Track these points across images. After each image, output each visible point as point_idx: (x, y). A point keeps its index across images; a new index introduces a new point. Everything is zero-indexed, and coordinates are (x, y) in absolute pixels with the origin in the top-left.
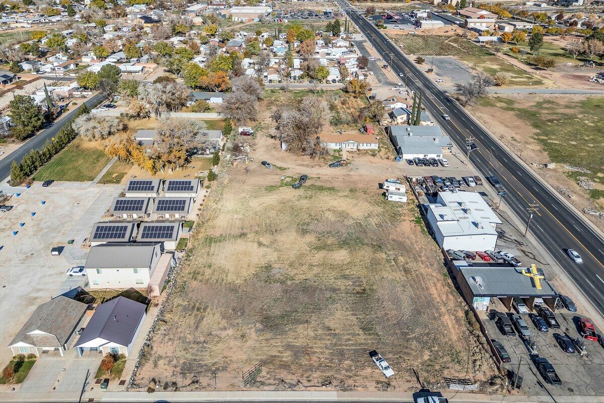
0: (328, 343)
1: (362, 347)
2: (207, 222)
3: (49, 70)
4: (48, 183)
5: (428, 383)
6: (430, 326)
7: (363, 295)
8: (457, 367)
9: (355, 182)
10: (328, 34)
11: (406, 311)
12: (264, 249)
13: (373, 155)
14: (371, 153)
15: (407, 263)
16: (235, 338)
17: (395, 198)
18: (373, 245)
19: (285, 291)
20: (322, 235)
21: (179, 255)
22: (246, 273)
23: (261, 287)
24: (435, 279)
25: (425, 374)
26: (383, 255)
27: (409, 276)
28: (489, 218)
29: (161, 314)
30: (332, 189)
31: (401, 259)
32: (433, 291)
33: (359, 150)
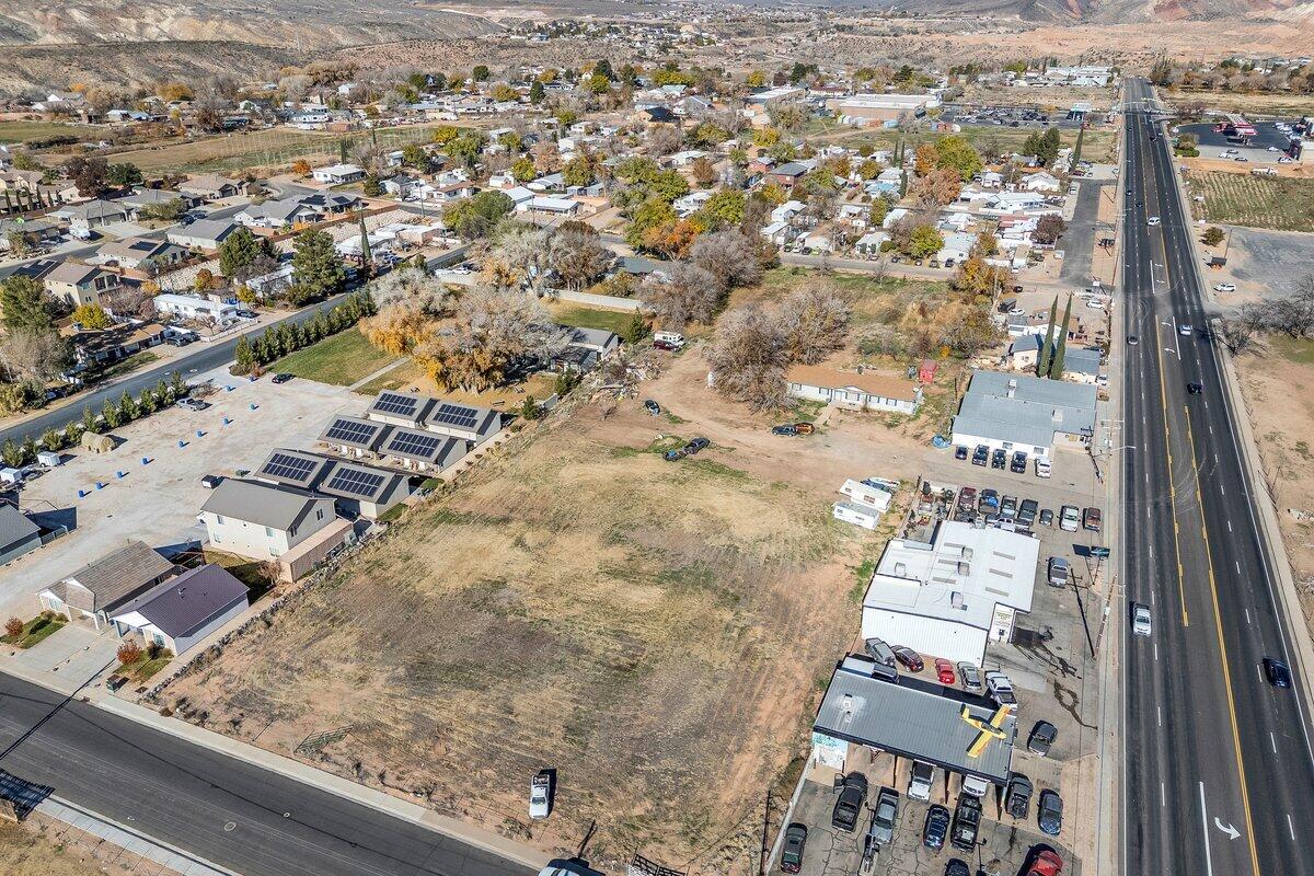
0: (487, 731)
1: (540, 757)
2: (465, 486)
3: (424, 197)
4: (282, 379)
5: (599, 852)
6: (698, 763)
7: (625, 673)
8: (682, 846)
9: (798, 471)
10: (1024, 160)
11: (678, 723)
12: (518, 552)
13: (890, 426)
14: (888, 419)
15: (762, 641)
16: (349, 679)
17: (848, 516)
18: (726, 592)
19: (493, 630)
20: (644, 552)
21: (375, 529)
22: (454, 584)
23: (460, 613)
24: (792, 685)
25: (607, 836)
26: (728, 616)
27: (744, 666)
28: (1006, 595)
29: (273, 611)
30: (740, 475)
31: (759, 631)
32: (767, 705)
33: (865, 409)
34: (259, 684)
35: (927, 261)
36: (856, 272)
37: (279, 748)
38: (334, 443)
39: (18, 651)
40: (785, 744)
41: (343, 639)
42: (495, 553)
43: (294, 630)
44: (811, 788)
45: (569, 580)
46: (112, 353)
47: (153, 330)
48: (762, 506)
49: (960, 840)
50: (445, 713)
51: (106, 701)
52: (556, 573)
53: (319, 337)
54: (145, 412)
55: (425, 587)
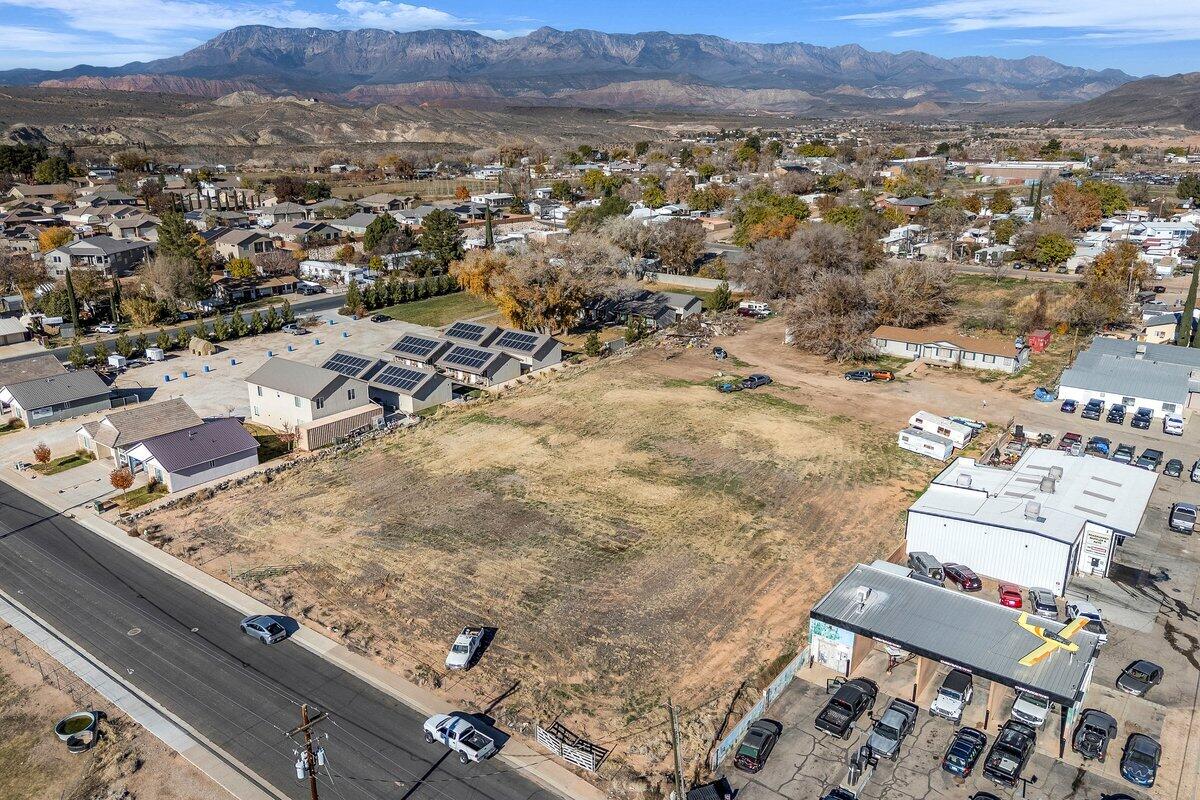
0: (437, 586)
1: (485, 615)
2: (509, 398)
4: (380, 319)
5: (512, 713)
6: (666, 644)
7: (610, 555)
8: (616, 722)
9: (865, 409)
10: (1178, 201)
11: (654, 604)
12: (539, 448)
13: (984, 381)
14: (984, 376)
15: (780, 544)
16: (321, 528)
17: (915, 444)
18: (751, 499)
19: (484, 506)
20: (669, 459)
21: (408, 421)
22: (464, 466)
23: (457, 489)
24: (806, 586)
25: (529, 698)
26: (746, 518)
27: (751, 563)
28: (1105, 516)
29: (278, 471)
30: (798, 408)
31: (779, 535)
32: (769, 601)
33: (958, 366)
34: (233, 522)
35: (1054, 268)
37: (222, 575)
39: (40, 477)
40: (780, 640)
41: (335, 498)
42: (513, 447)
43: (291, 486)
44: (798, 686)
45: (578, 474)
46: (247, 293)
47: (291, 280)
48: (814, 432)
50: (401, 566)
51: (90, 521)
52: (568, 466)
53: (426, 295)
54: (253, 333)
55: (435, 468)
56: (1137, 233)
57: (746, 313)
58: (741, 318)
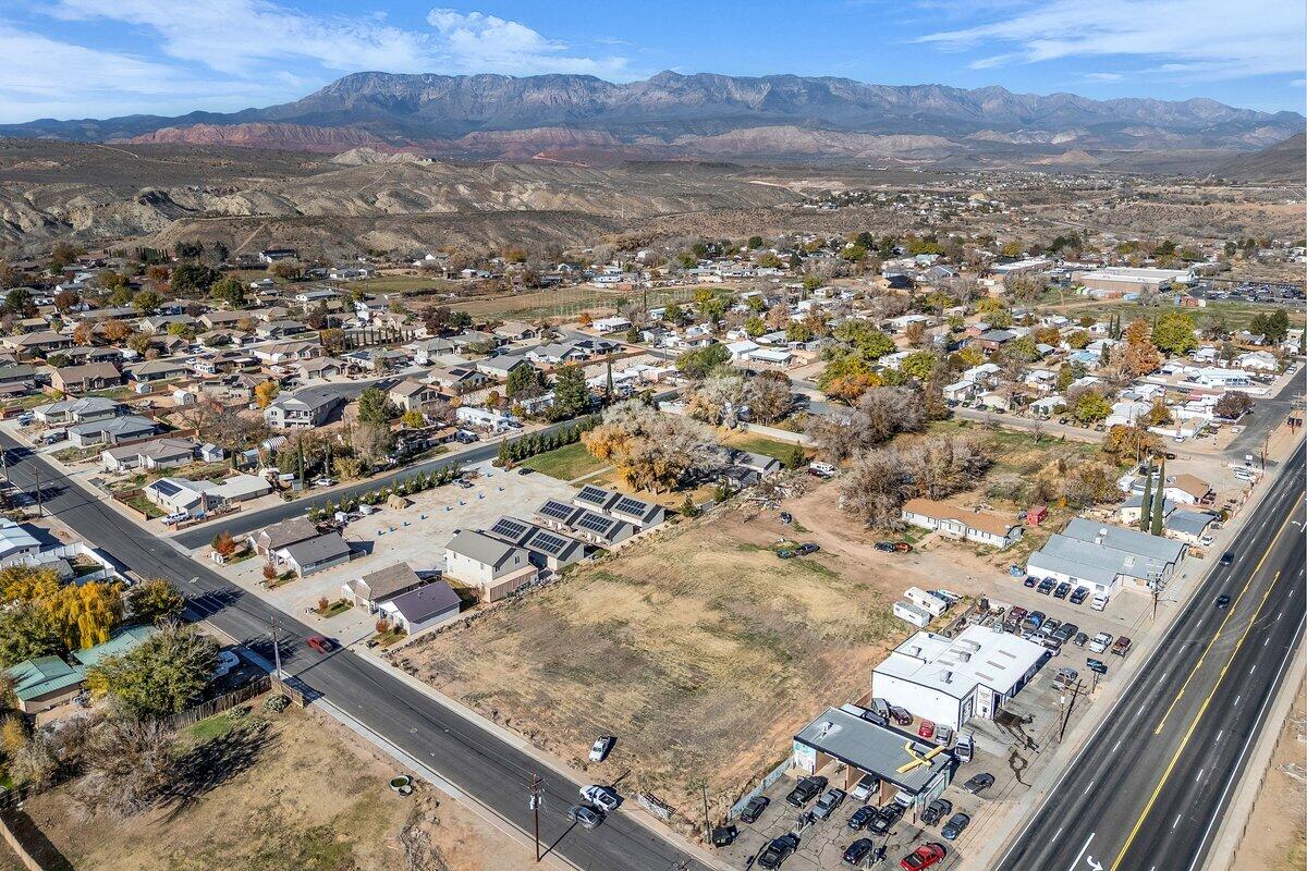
0: (581, 709)
1: (609, 729)
2: (624, 557)
3: (671, 345)
4: (525, 472)
5: (626, 787)
6: (714, 752)
7: (687, 692)
8: (681, 795)
9: (882, 579)
11: (711, 727)
12: (644, 604)
13: (979, 554)
14: (981, 549)
15: (795, 688)
16: (506, 664)
17: (902, 613)
18: (783, 653)
19: (608, 651)
20: (734, 618)
21: (554, 577)
22: (594, 619)
23: (590, 638)
24: (804, 718)
25: (635, 779)
26: (777, 668)
27: (773, 701)
28: (992, 680)
29: (473, 619)
30: (833, 575)
31: (796, 681)
32: (780, 727)
33: (964, 540)
34: (452, 658)
35: (1094, 425)
36: (1019, 429)
37: (453, 695)
38: (545, 517)
39: (322, 619)
41: (512, 641)
42: (626, 603)
43: (483, 631)
44: (784, 779)
45: (671, 628)
46: (420, 445)
47: (452, 431)
48: (841, 599)
49: (875, 826)
50: (558, 694)
51: (364, 653)
52: (664, 622)
53: (560, 444)
54: (431, 486)
55: (574, 619)
56: (1193, 379)
57: (813, 472)
58: (811, 478)
